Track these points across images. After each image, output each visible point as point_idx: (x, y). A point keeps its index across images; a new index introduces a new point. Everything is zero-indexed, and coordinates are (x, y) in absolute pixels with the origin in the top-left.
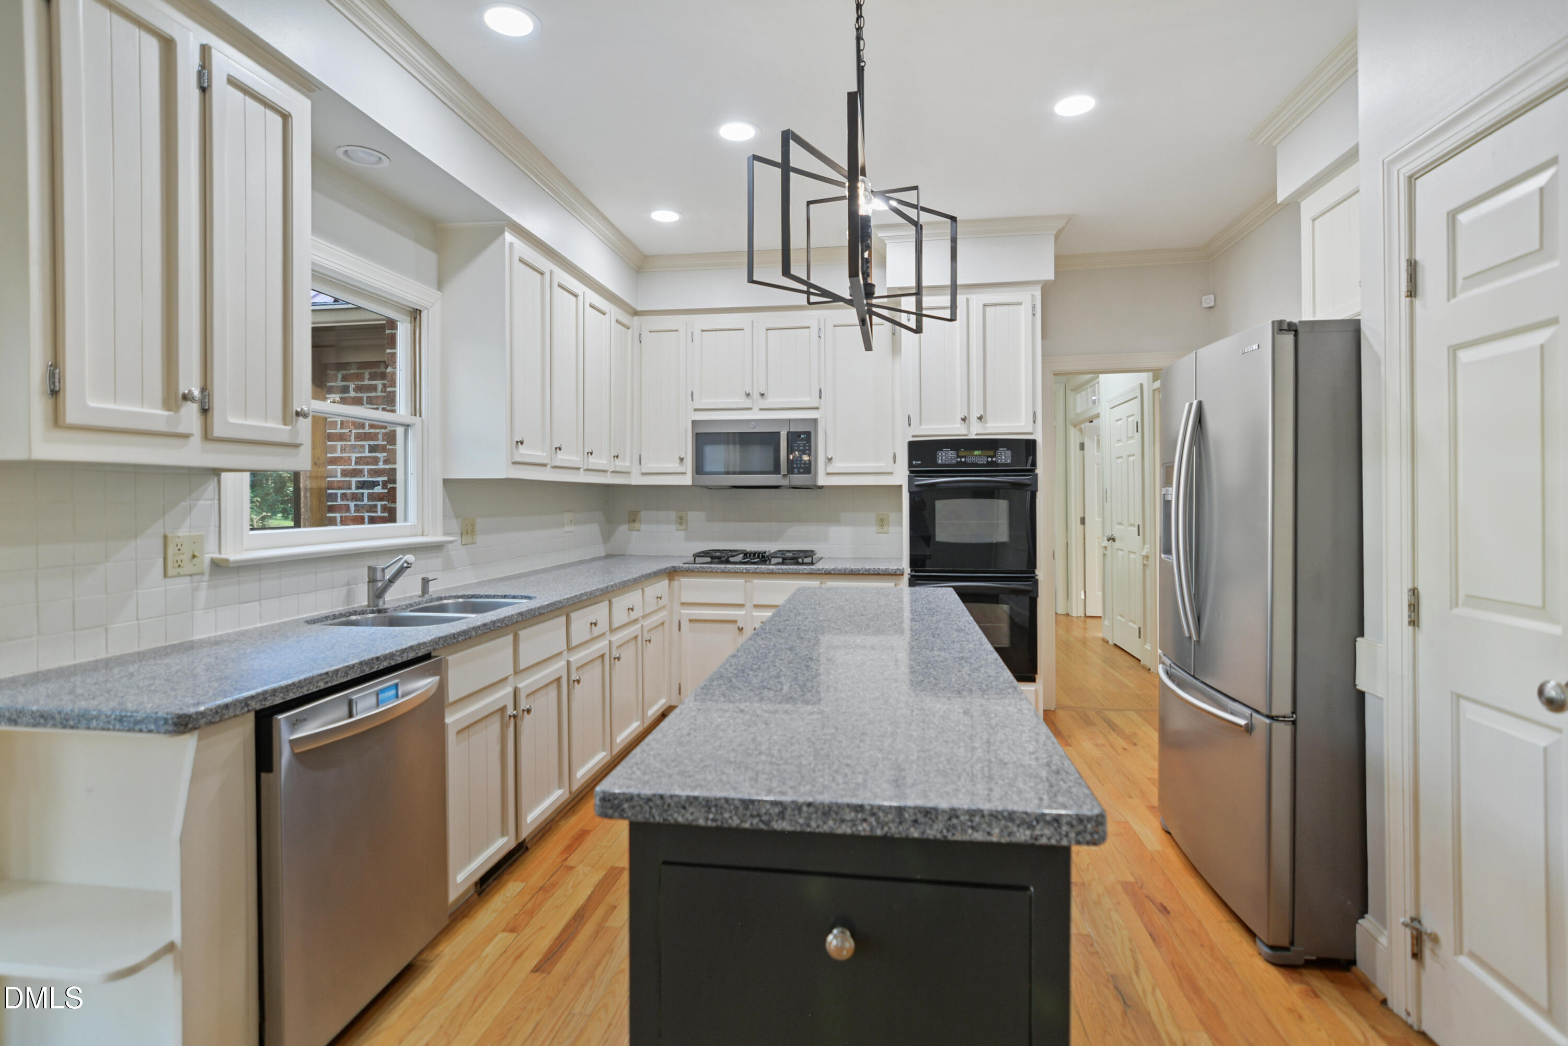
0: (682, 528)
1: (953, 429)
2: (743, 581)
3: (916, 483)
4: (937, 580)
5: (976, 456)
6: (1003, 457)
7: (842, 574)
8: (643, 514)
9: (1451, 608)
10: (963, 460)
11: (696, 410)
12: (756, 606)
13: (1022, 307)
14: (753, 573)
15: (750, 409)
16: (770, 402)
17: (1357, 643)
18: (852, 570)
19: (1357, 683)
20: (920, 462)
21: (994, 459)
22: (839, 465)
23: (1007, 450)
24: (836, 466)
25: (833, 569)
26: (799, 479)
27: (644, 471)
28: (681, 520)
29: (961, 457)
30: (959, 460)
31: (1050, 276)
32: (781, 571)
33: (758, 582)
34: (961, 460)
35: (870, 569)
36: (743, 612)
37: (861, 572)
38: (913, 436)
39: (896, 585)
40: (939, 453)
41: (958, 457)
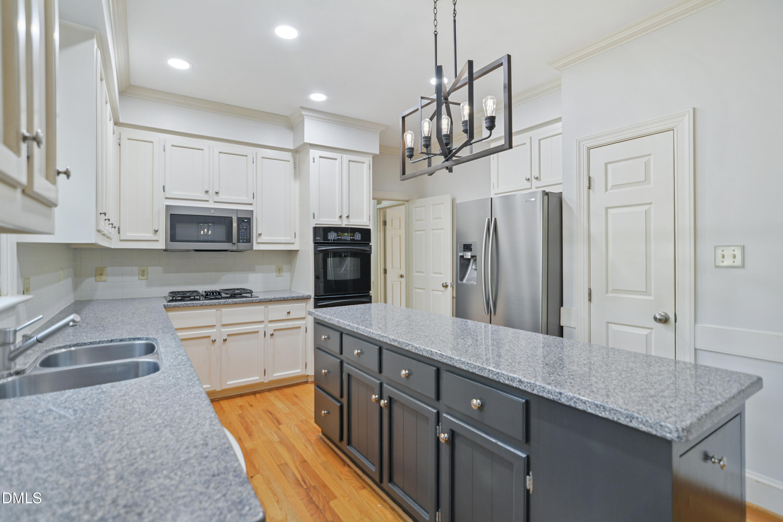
0: (143, 278)
1: (334, 221)
2: (214, 310)
3: (318, 249)
4: (328, 300)
5: (346, 235)
6: (357, 237)
7: (278, 301)
8: (109, 269)
9: (606, 294)
10: (340, 237)
11: (166, 198)
12: (223, 325)
13: (365, 165)
14: (223, 304)
15: (208, 201)
16: (221, 197)
17: (561, 309)
18: (284, 298)
19: (561, 323)
20: (320, 238)
21: (354, 238)
22: (265, 238)
23: (359, 233)
24: (263, 239)
25: (273, 298)
26: (242, 246)
27: (122, 238)
28: (143, 273)
29: (339, 236)
30: (338, 237)
31: (377, 152)
32: (241, 302)
33: (224, 310)
34: (339, 238)
35: (294, 297)
36: (215, 330)
37: (289, 299)
38: (316, 224)
39: (306, 304)
40: (329, 234)
41: (338, 236)
